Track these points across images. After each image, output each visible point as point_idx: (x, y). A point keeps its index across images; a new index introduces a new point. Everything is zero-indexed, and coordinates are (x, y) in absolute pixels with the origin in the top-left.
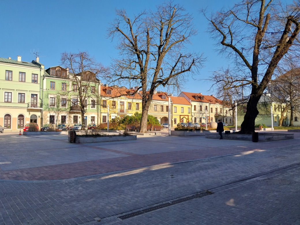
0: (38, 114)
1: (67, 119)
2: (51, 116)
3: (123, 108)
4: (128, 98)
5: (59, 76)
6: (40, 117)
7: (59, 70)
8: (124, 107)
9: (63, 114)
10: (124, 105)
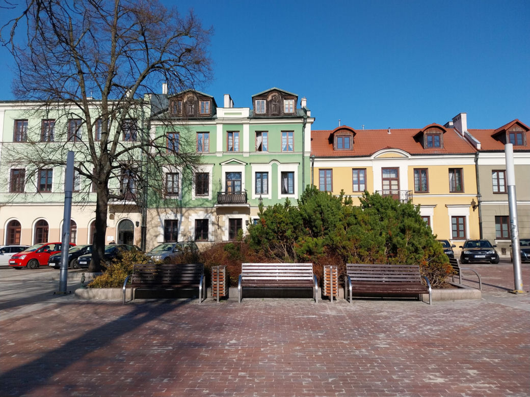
0: (135, 217)
1: (211, 228)
2: (168, 222)
3: (395, 187)
4: (411, 155)
5: (191, 116)
6: (140, 225)
7: (191, 101)
8: (398, 185)
9: (201, 215)
10: (397, 179)
